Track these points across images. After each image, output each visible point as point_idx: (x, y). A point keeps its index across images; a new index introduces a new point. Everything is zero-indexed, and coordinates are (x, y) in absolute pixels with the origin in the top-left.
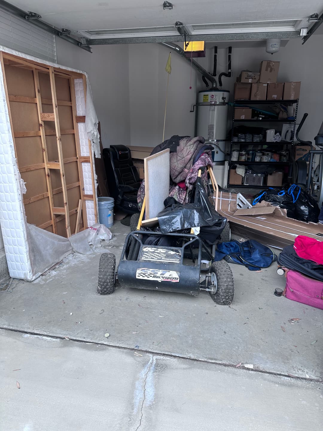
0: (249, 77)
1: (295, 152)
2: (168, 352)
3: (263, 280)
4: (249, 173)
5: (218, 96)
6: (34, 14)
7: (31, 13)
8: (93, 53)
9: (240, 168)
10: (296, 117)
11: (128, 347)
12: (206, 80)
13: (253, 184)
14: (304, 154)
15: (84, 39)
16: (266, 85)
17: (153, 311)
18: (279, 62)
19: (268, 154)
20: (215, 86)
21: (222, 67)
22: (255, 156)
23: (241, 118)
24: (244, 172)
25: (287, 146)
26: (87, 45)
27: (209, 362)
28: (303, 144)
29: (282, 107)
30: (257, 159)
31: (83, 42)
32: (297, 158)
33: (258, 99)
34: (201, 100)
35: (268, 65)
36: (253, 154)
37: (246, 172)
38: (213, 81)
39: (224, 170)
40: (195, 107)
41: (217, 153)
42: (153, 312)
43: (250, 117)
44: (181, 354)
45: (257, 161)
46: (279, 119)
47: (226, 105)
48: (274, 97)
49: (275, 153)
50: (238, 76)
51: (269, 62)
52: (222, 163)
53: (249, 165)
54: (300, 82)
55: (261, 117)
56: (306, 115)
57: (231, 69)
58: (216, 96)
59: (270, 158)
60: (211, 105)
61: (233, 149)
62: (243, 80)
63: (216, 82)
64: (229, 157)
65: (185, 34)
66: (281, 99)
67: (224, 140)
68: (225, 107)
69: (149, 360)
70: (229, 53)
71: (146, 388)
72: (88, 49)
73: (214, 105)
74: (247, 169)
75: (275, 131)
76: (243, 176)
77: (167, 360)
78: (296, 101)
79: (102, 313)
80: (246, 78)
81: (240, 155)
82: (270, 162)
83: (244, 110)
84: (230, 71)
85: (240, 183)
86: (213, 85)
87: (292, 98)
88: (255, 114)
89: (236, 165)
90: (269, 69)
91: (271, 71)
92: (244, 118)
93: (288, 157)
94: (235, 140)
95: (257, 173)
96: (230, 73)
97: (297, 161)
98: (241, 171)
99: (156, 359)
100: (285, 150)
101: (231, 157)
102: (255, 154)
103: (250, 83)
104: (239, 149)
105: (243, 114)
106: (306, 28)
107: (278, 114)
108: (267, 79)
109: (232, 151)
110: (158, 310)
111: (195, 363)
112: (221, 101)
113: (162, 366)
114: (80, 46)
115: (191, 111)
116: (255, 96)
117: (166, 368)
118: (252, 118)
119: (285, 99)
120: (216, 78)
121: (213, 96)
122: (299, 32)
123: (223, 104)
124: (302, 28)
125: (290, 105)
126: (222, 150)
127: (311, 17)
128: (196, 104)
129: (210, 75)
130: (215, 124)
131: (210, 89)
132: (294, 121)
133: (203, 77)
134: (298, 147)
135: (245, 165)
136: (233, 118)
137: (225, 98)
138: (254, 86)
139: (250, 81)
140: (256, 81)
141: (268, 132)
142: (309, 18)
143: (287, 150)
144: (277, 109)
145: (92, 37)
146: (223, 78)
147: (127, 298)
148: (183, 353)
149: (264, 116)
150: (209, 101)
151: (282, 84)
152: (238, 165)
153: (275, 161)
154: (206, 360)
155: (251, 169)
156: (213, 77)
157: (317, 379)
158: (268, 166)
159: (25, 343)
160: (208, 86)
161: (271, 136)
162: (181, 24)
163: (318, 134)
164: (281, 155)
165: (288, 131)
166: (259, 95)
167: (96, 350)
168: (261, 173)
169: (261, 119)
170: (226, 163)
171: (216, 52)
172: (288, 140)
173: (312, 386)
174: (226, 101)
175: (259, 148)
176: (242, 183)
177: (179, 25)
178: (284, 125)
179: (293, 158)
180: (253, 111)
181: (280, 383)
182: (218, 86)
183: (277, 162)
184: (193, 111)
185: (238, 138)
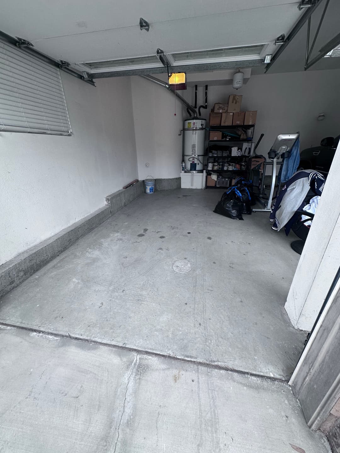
0: (220, 108)
1: (251, 163)
2: (151, 349)
3: (231, 267)
4: (220, 178)
5: (198, 123)
6: (24, 41)
7: (20, 39)
8: (96, 87)
9: (214, 175)
10: (253, 137)
11: (117, 344)
12: (190, 112)
13: (223, 186)
14: (257, 165)
15: (85, 73)
16: (232, 114)
17: (142, 303)
18: (242, 96)
19: (233, 165)
20: (195, 116)
21: (200, 102)
22: (224, 166)
23: (215, 139)
24: (216, 178)
25: (245, 158)
26: (88, 79)
27: (185, 360)
28: (257, 157)
29: (244, 131)
30: (225, 168)
31: (86, 76)
32: (252, 167)
33: (226, 125)
34: (186, 127)
35: (234, 99)
36: (222, 165)
37: (218, 178)
38: (194, 112)
39: (203, 176)
40: (182, 131)
41: (198, 164)
42: (143, 305)
43: (220, 139)
44: (162, 351)
45: (226, 170)
46: (241, 139)
47: (204, 130)
48: (237, 123)
49: (238, 163)
50: (212, 108)
51: (234, 96)
52: (201, 171)
53: (220, 173)
54: (256, 111)
55: (228, 138)
56: (262, 135)
57: (207, 102)
58: (196, 123)
59: (234, 168)
60: (193, 130)
61: (209, 162)
62: (216, 111)
63: (196, 113)
64: (206, 167)
65: (167, 65)
66: (243, 124)
67: (202, 155)
68: (203, 132)
69: (133, 360)
70: (206, 90)
71: (126, 397)
72: (92, 83)
73: (196, 130)
74: (219, 175)
75: (238, 148)
76: (216, 180)
77: (149, 359)
78: (253, 126)
79: (101, 306)
80: (218, 109)
81: (214, 166)
82: (234, 170)
83: (216, 133)
84: (206, 104)
85: (214, 185)
86: (194, 115)
87: (250, 123)
88: (224, 136)
89: (211, 172)
90: (235, 101)
91: (236, 103)
92: (216, 139)
93: (246, 166)
94: (210, 155)
95: (225, 178)
96: (206, 106)
97: (252, 169)
98: (214, 177)
99: (140, 359)
100: (244, 162)
101: (207, 167)
102: (224, 165)
103: (220, 113)
104: (213, 161)
105: (216, 136)
106: (270, 55)
107: (240, 136)
108: (233, 109)
109: (208, 163)
110: (148, 301)
111: (173, 362)
112: (200, 127)
113: (144, 367)
114: (83, 80)
115: (179, 135)
116: (225, 122)
117: (147, 370)
118: (222, 139)
119: (245, 124)
120: (197, 110)
121: (194, 123)
122: (263, 60)
123: (202, 129)
124: (267, 55)
125: (249, 129)
126: (202, 162)
127: (278, 39)
128: (183, 129)
129: (192, 107)
130: (196, 144)
131: (193, 118)
132: (251, 140)
133: (187, 109)
134: (253, 159)
135: (218, 173)
136: (209, 139)
137: (203, 125)
138: (224, 115)
139: (221, 111)
140: (225, 111)
141: (233, 149)
142: (276, 41)
143: (245, 162)
144: (240, 132)
145: (93, 71)
146: (202, 109)
147: (124, 290)
148: (163, 350)
149: (230, 138)
150: (192, 127)
151: (243, 113)
152: (212, 173)
153: (237, 169)
154: (183, 358)
155: (220, 175)
156: (195, 109)
157: (280, 378)
158: (232, 173)
159: (30, 342)
160: (191, 116)
161: (235, 152)
162: (162, 52)
163: (271, 150)
164: (241, 165)
165: (246, 148)
166: (227, 121)
167: (89, 350)
168: (228, 178)
169: (228, 139)
170: (204, 171)
171: (196, 89)
172: (246, 154)
173: (276, 387)
174: (204, 127)
175: (226, 161)
176: (215, 185)
177: (161, 53)
178: (244, 143)
179: (250, 167)
180: (223, 134)
181: (248, 384)
182: (198, 116)
183: (238, 170)
184: (181, 135)
185: (213, 154)
